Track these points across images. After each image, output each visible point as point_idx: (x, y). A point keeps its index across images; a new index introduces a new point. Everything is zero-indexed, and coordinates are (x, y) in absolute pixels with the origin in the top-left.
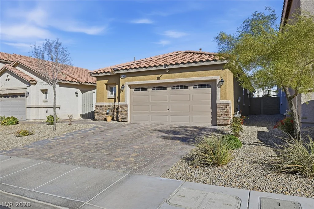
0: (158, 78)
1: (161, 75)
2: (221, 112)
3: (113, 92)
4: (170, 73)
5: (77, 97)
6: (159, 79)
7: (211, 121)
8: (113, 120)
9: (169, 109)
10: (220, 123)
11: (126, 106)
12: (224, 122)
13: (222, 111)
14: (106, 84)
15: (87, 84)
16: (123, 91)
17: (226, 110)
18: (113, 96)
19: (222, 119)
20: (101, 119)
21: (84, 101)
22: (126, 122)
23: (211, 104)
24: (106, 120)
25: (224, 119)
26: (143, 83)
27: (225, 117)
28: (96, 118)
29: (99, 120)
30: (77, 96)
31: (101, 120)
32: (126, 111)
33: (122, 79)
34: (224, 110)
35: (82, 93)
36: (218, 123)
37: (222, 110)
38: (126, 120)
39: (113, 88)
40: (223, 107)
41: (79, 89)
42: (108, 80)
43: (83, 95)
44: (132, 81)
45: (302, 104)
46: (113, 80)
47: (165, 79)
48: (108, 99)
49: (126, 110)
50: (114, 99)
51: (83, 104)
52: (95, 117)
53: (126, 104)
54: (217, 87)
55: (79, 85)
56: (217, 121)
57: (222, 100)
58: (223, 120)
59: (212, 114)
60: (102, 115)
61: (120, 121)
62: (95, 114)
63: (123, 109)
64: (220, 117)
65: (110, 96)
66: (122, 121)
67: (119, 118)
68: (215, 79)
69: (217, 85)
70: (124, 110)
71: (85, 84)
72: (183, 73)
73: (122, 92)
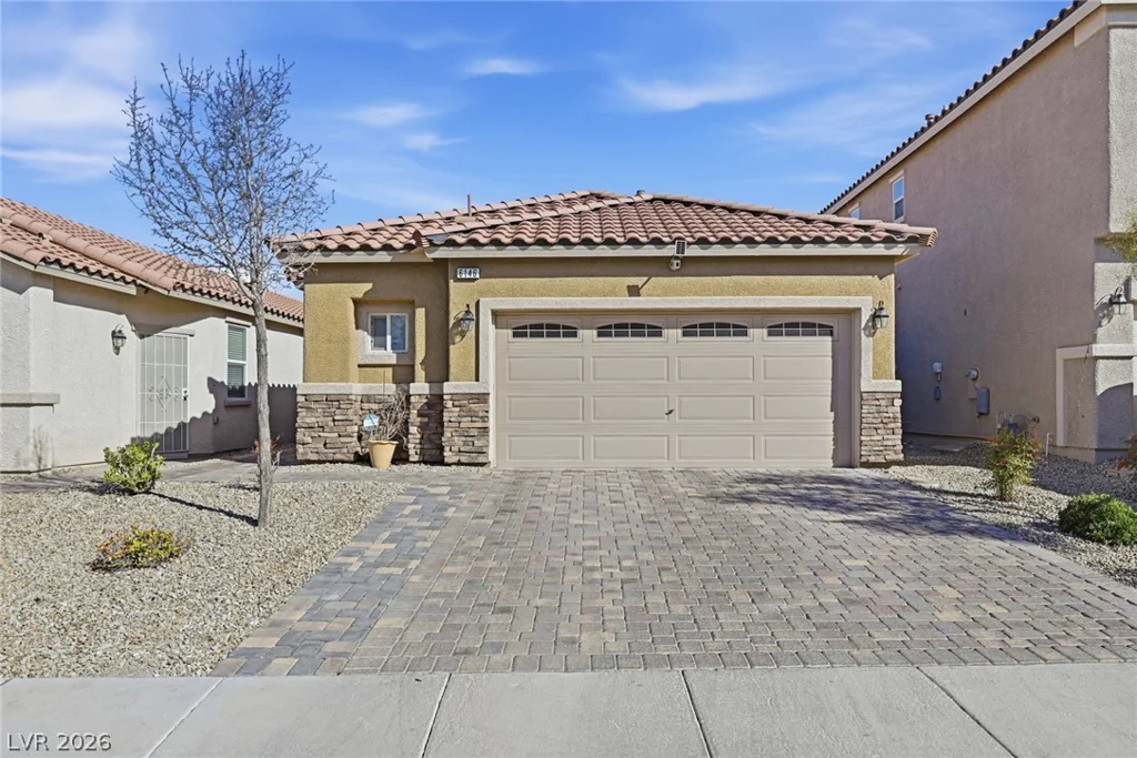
0: (634, 291)
1: (646, 279)
2: (875, 421)
3: (389, 338)
4: (683, 276)
5: (117, 353)
6: (639, 295)
7: (831, 453)
8: (400, 457)
9: (670, 412)
10: (872, 459)
11: (482, 398)
12: (885, 452)
13: (876, 415)
14: (356, 302)
15: (179, 294)
16: (463, 334)
17: (891, 415)
18: (389, 356)
19: (879, 443)
20: (330, 457)
21: (146, 376)
22: (482, 465)
23: (833, 391)
24: (364, 459)
25: (885, 443)
26: (568, 307)
27: (890, 437)
28: (306, 453)
29: (320, 462)
30: (117, 350)
31: (333, 462)
32: (485, 419)
33: (458, 284)
34: (885, 415)
35: (142, 337)
36: (864, 459)
37: (879, 412)
38: (481, 459)
39: (384, 319)
40: (883, 403)
41: (124, 316)
42: (369, 286)
43: (143, 344)
44: (512, 293)
45: (1099, 393)
46: (398, 286)
47: (660, 295)
48: (360, 366)
49: (482, 417)
50: (390, 370)
51: (143, 390)
52: (300, 449)
53: (483, 391)
54: (863, 335)
55: (132, 296)
56: (863, 453)
57: (878, 379)
58: (882, 448)
59: (834, 427)
60: (343, 439)
61: (450, 465)
62: (299, 436)
63: (470, 410)
64: (874, 438)
65: (372, 356)
66: (459, 463)
67: (447, 449)
68: (856, 306)
69: (864, 329)
70: (472, 415)
71: (173, 294)
72: (737, 277)
73: (458, 339)
